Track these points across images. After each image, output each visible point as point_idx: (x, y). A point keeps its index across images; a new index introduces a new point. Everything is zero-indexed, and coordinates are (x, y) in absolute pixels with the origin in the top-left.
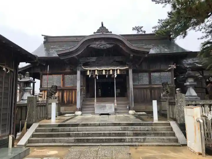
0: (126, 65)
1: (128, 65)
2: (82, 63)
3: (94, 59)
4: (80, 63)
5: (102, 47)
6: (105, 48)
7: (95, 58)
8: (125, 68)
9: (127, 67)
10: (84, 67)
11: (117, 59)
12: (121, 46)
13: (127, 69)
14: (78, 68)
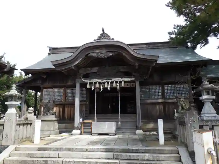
0: (132, 76)
1: (134, 76)
2: (81, 74)
3: (95, 70)
4: (80, 75)
5: (102, 55)
6: (106, 57)
7: (97, 68)
8: (130, 80)
9: (134, 79)
10: (84, 79)
11: (122, 69)
12: (124, 54)
13: (133, 80)
14: (77, 79)
